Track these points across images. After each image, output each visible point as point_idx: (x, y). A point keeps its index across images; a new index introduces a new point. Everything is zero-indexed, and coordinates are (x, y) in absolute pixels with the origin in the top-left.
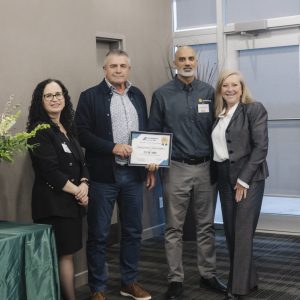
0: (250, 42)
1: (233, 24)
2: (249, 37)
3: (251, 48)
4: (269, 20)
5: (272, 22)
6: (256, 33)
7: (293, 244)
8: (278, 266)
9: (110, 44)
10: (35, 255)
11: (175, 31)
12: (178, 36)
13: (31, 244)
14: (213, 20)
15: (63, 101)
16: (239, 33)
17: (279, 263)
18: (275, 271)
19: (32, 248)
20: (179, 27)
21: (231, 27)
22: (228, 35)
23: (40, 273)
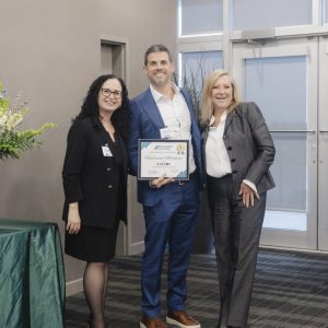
0: (257, 50)
1: (239, 32)
2: (256, 46)
3: (258, 56)
4: (277, 28)
5: (280, 31)
6: (263, 42)
7: (295, 259)
9: (113, 47)
10: (40, 252)
11: (180, 36)
12: (183, 41)
13: (36, 240)
14: (220, 27)
16: (246, 41)
17: (280, 276)
18: (276, 283)
19: (37, 244)
20: (184, 33)
21: (238, 35)
22: (235, 42)
23: (44, 269)
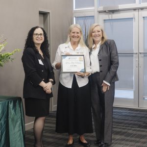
0: (110, 16)
1: (102, 7)
2: (110, 14)
3: (111, 18)
4: (119, 5)
5: (121, 7)
6: (113, 12)
8: (123, 121)
9: (44, 14)
11: (74, 9)
12: (76, 12)
14: (93, 5)
15: (43, 38)
16: (105, 12)
20: (76, 8)
21: (101, 9)
22: (100, 12)
